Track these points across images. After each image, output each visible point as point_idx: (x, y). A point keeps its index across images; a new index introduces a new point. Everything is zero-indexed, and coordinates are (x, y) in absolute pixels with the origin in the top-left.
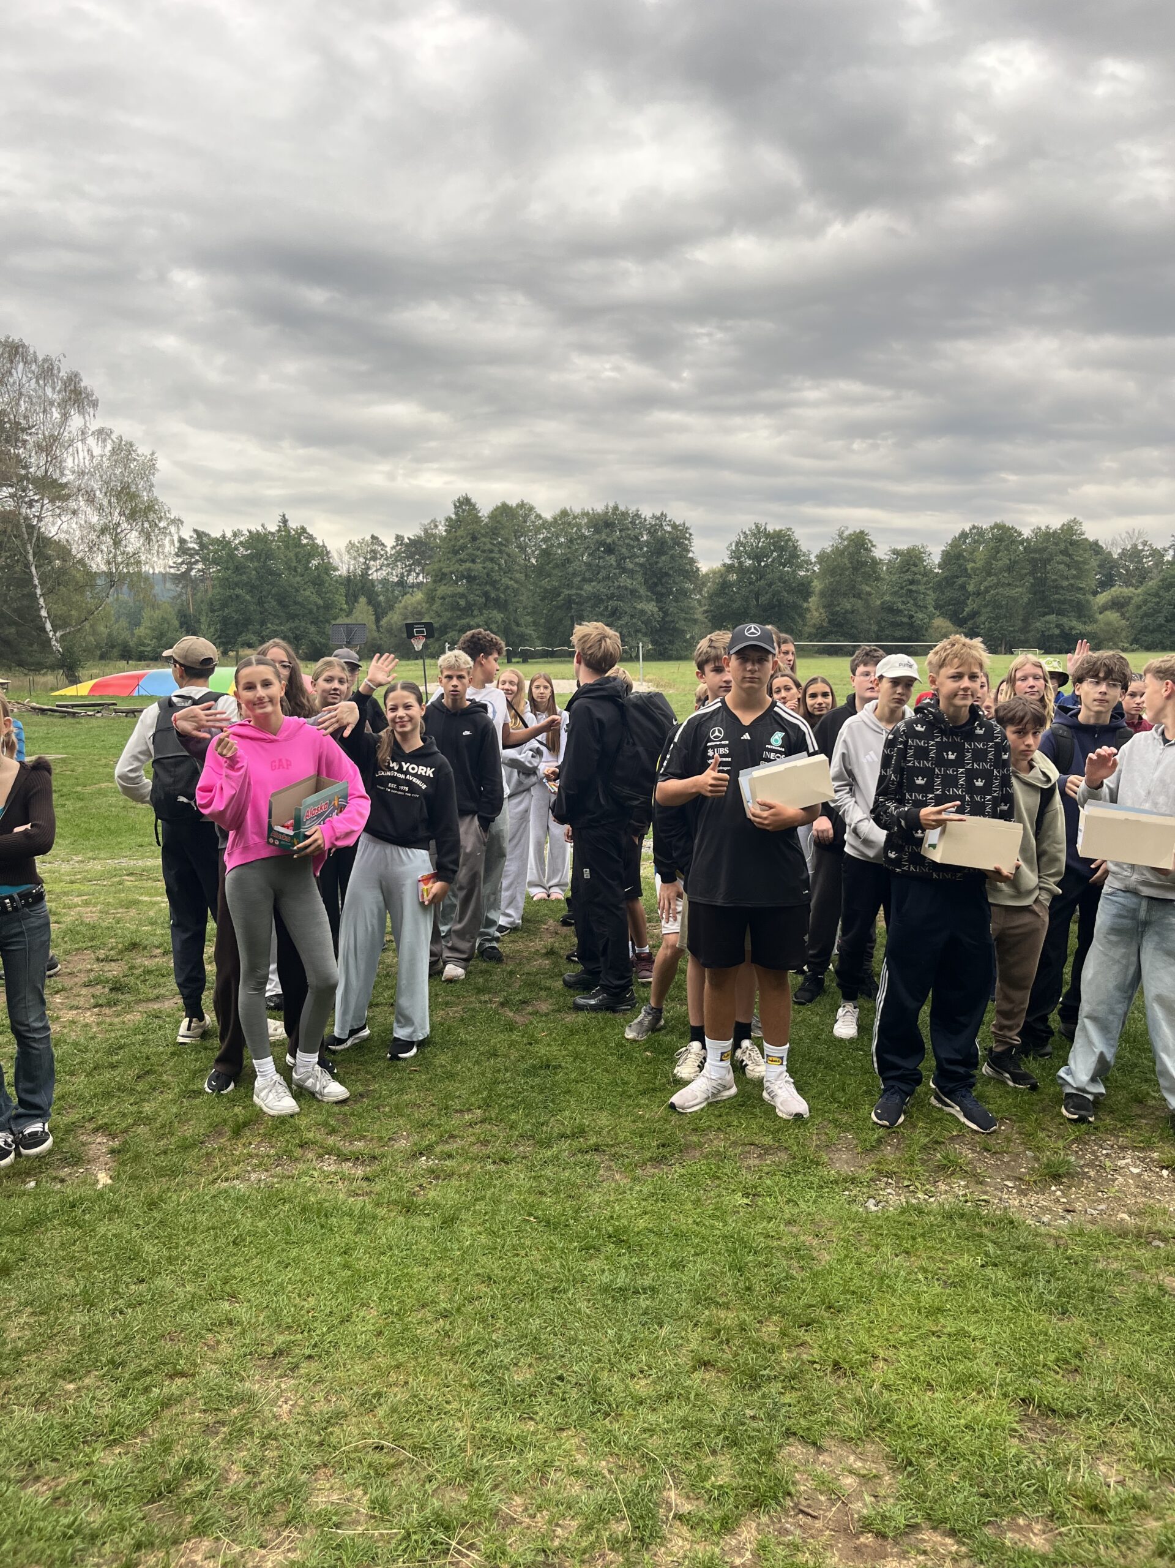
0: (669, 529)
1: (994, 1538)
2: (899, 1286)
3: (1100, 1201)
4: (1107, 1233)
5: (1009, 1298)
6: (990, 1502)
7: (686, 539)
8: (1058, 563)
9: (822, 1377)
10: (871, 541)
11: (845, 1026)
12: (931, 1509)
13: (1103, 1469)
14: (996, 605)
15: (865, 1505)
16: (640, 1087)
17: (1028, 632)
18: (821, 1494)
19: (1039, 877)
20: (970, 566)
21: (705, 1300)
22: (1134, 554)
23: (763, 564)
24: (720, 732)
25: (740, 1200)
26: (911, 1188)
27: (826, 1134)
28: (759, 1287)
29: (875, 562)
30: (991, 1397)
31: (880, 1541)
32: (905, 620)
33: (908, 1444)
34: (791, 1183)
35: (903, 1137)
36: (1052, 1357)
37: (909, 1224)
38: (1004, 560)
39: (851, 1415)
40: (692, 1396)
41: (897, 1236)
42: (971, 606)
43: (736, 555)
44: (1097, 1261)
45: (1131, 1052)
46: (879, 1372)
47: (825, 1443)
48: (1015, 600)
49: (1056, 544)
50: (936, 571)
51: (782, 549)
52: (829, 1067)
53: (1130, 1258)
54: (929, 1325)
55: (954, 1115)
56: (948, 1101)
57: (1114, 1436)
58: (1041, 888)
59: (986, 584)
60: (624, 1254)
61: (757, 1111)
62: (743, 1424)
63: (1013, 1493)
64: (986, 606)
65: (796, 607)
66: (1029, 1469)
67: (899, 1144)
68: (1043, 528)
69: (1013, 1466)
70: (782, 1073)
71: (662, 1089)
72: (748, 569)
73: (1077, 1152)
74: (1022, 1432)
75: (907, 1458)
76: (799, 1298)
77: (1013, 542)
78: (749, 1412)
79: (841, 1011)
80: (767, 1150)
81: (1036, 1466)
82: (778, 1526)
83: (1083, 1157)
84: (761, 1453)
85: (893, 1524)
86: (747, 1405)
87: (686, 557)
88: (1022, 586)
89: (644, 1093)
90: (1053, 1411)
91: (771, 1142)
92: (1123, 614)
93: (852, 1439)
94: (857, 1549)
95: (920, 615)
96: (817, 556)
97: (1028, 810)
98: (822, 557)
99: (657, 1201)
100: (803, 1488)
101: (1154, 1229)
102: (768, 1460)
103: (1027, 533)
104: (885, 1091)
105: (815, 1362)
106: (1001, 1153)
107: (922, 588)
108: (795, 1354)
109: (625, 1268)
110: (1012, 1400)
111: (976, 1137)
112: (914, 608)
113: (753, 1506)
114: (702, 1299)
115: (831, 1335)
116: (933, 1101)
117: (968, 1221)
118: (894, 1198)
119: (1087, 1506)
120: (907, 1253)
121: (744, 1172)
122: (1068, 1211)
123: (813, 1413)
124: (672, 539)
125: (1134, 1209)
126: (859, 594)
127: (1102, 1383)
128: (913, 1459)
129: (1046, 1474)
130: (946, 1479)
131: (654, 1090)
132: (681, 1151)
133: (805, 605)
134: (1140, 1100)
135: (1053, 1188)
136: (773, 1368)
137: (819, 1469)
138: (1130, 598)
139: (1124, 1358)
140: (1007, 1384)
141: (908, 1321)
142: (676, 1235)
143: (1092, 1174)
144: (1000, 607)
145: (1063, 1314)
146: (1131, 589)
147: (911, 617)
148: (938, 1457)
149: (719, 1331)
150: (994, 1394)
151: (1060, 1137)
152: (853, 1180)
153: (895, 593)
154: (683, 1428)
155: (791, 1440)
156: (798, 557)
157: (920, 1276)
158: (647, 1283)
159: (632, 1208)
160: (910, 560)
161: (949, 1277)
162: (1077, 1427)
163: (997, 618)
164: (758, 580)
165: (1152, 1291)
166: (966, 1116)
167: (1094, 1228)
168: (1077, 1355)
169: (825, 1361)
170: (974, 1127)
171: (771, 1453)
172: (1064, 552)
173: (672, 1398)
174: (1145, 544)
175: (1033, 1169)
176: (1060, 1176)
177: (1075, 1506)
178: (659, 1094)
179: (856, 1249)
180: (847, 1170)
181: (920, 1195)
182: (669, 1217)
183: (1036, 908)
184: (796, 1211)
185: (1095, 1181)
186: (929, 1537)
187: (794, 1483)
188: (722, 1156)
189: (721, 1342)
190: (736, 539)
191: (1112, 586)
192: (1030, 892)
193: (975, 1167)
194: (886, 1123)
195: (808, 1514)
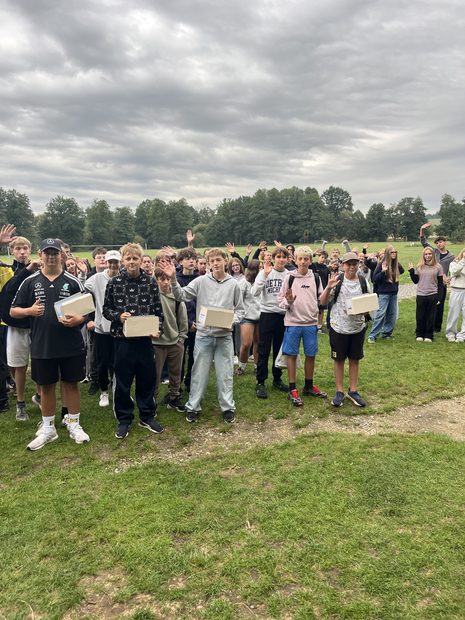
0: (17, 197)
1: (164, 589)
2: (127, 501)
3: (200, 449)
4: (202, 461)
5: (168, 494)
6: (163, 576)
7: (26, 201)
8: (179, 214)
9: (96, 547)
10: (108, 205)
11: (104, 401)
12: (141, 585)
13: (203, 549)
14: (158, 230)
15: (115, 593)
16: (13, 444)
17: (171, 240)
18: (97, 594)
19: (179, 333)
20: (147, 215)
21: (44, 529)
22: (204, 212)
23: (63, 213)
24: (39, 285)
25: (60, 482)
26: (132, 460)
27: (97, 446)
28: (69, 517)
29: (110, 213)
30: (162, 534)
31: (121, 605)
32: (124, 236)
33: (131, 563)
34: (83, 470)
35: (128, 441)
36: (184, 512)
37: (131, 475)
38: (160, 214)
39: (108, 558)
40: (40, 572)
41: (126, 481)
42: (149, 231)
43: (50, 208)
44: (199, 472)
45: (209, 393)
46: (120, 537)
47: (98, 573)
48: (165, 228)
49: (178, 207)
50: (135, 217)
51: (70, 207)
52: (98, 419)
53: (210, 468)
54: (139, 513)
55: (147, 429)
56: (145, 424)
57: (206, 535)
58: (180, 337)
59: (154, 222)
60: (6, 519)
61: (67, 443)
62: (62, 576)
63: (171, 569)
64: (154, 231)
65: (78, 231)
66: (177, 558)
67: (127, 444)
68: (173, 201)
69: (171, 558)
70: (77, 425)
71: (24, 442)
72: (56, 215)
73: (192, 433)
74: (174, 544)
75: (131, 568)
76: (86, 517)
77: (162, 206)
78: (65, 570)
79: (101, 396)
80: (72, 459)
81: (179, 556)
82: (79, 613)
83: (194, 434)
84: (71, 585)
85: (126, 596)
86: (64, 568)
87: (27, 209)
88: (167, 223)
89: (14, 446)
90: (185, 532)
91: (74, 455)
92: (203, 234)
93: (109, 567)
94: (112, 611)
95: (130, 234)
96: (86, 210)
97: (171, 308)
98: (88, 211)
99: (21, 492)
100: (89, 594)
101: (218, 455)
102: (74, 587)
103: (167, 203)
104: (120, 425)
105: (93, 541)
106: (165, 439)
107: (130, 224)
108: (84, 541)
109: (7, 525)
110: (170, 533)
111: (156, 436)
112: (127, 232)
113: (68, 608)
114: (43, 529)
115: (99, 528)
116: (139, 425)
117: (153, 468)
118: (125, 466)
119: (198, 566)
120: (130, 487)
121: (62, 470)
122: (189, 456)
123: (92, 562)
124: (19, 201)
125: (212, 450)
126: (105, 226)
127: (201, 516)
128: (133, 568)
129: (182, 558)
130: (146, 572)
131: (19, 444)
132: (33, 468)
133: (83, 230)
134: (212, 410)
135: (184, 448)
136: (75, 549)
137: (96, 584)
138: (205, 228)
139: (208, 505)
140: (168, 527)
141: (130, 514)
142: (31, 505)
143: (197, 440)
144: (160, 231)
145: (187, 494)
146: (205, 224)
147: (126, 235)
148: (143, 564)
149: (50, 541)
150: (163, 533)
151: (186, 429)
152: (109, 463)
153: (119, 225)
154: (36, 585)
155: (83, 576)
156: (78, 210)
157: (135, 495)
158: (17, 529)
159: (10, 498)
160: (124, 212)
161: (146, 492)
162: (193, 536)
163: (159, 235)
164: (61, 220)
165: (217, 478)
166: (152, 428)
167: (198, 460)
168: (192, 509)
169: (97, 540)
170: (155, 431)
171: (75, 584)
172: (181, 210)
173: (31, 574)
174: (208, 208)
175: (177, 443)
176: (186, 443)
177: (194, 567)
178: (22, 445)
179: (110, 490)
180: (106, 459)
181: (136, 463)
182: (27, 498)
183: (178, 344)
184: (84, 481)
185: (198, 442)
186: (140, 597)
187: (85, 593)
188: (52, 466)
189: (52, 545)
190: (50, 202)
191: (199, 223)
192: (176, 339)
193: (156, 447)
194: (121, 437)
195: (92, 604)
